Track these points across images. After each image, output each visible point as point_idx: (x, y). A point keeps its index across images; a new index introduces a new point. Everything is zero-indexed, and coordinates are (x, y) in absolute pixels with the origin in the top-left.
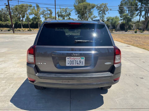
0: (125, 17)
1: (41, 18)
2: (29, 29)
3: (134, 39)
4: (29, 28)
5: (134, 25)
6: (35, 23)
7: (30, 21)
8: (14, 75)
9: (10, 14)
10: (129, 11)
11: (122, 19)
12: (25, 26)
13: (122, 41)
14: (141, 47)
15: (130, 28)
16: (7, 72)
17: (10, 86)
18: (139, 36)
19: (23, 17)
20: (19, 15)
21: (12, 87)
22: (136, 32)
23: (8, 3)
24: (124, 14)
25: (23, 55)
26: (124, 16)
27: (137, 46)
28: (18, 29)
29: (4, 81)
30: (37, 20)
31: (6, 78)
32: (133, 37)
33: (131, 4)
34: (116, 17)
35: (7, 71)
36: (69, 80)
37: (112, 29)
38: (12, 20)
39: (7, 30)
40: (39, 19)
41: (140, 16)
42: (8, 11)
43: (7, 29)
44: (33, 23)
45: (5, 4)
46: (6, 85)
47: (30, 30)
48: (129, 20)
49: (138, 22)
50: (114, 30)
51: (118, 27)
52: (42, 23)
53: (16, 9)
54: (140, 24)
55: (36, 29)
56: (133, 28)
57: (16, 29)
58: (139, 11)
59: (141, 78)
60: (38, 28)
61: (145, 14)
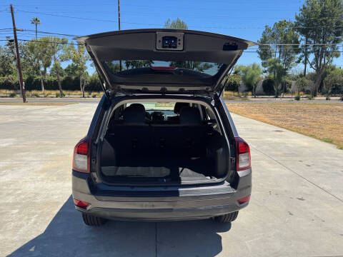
0: (272, 65)
1: (86, 68)
2: (58, 92)
3: (293, 113)
4: (59, 89)
5: (293, 83)
6: (73, 78)
7: (62, 75)
8: (35, 196)
9: (17, 58)
10: (280, 52)
11: (266, 69)
12: (51, 86)
13: (266, 119)
14: (306, 132)
15: (285, 90)
16: (20, 192)
17: (29, 219)
18: (305, 107)
19: (47, 65)
20: (36, 60)
21: (35, 223)
22: (298, 99)
23: (15, 37)
24: (270, 60)
25: (51, 153)
26: (270, 63)
27: (298, 131)
28: (34, 92)
29: (17, 211)
30: (77, 72)
31: (18, 203)
32: (291, 110)
33: (285, 38)
34: (254, 66)
35: (20, 189)
36: (154, 203)
37: (246, 91)
38: (22, 72)
39: (8, 95)
40: (82, 69)
41: (305, 64)
42: (13, 52)
43: (8, 92)
44: (68, 79)
45: (7, 37)
46: (20, 219)
47: (62, 95)
48: (282, 72)
49: (301, 76)
50: (250, 93)
51: (259, 88)
52: (89, 79)
53: (32, 48)
54: (306, 81)
55: (74, 93)
56: (291, 90)
57: (28, 92)
58: (301, 54)
59: (300, 199)
60: (80, 90)
61: (316, 59)
